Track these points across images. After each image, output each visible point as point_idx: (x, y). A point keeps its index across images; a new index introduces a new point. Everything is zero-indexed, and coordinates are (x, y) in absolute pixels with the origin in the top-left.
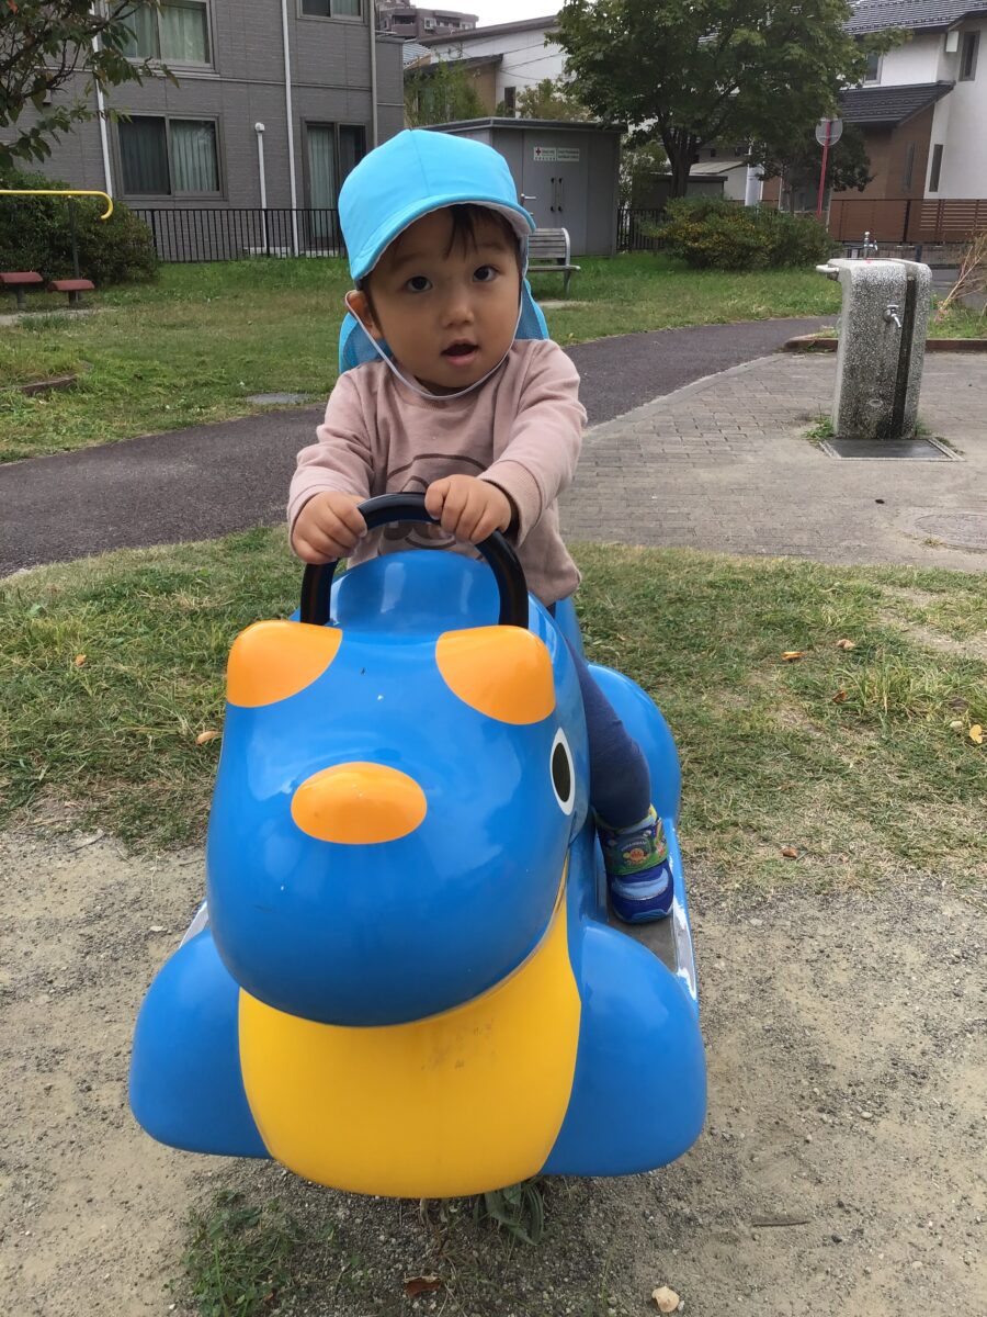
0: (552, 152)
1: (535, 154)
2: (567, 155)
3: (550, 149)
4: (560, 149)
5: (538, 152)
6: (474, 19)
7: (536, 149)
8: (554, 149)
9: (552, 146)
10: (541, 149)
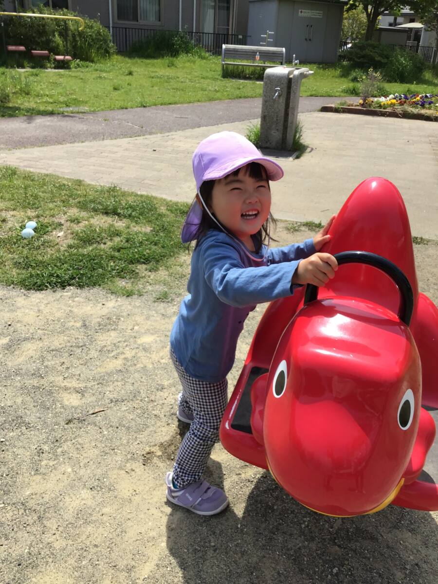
0: (309, 12)
1: (300, 13)
2: (316, 14)
3: (308, 11)
4: (312, 11)
5: (301, 12)
7: (300, 11)
8: (310, 11)
9: (308, 10)
10: (303, 11)
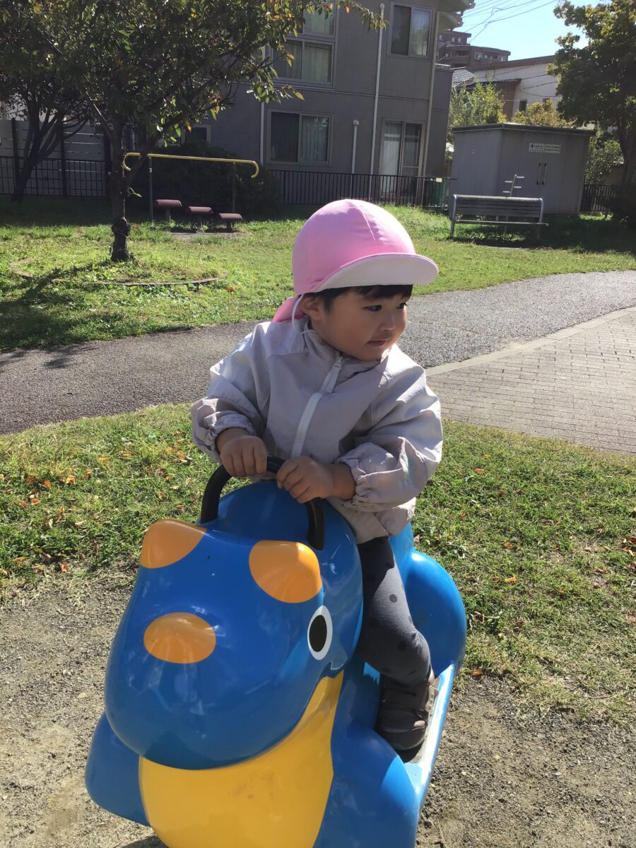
0: (542, 146)
1: (530, 148)
2: (552, 149)
4: (547, 145)
6: (508, 53)
7: (531, 144)
9: (542, 142)
10: (534, 144)
